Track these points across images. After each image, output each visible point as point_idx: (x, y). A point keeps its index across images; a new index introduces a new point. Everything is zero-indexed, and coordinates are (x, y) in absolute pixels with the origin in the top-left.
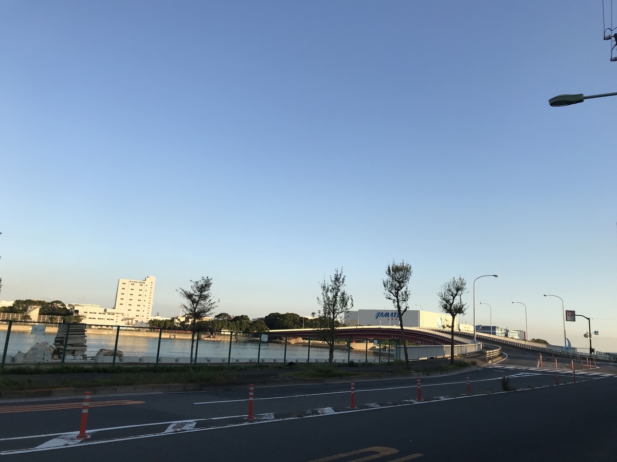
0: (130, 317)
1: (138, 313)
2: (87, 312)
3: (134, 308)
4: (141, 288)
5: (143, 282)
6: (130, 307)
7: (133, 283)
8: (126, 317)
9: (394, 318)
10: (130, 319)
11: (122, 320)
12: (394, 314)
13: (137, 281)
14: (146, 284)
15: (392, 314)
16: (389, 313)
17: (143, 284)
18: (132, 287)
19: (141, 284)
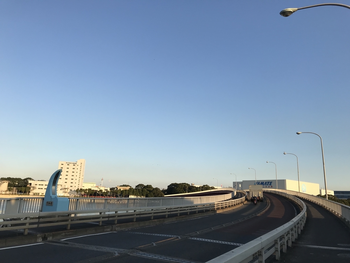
0: (66, 187)
1: (72, 185)
2: (37, 185)
3: (69, 181)
4: (74, 167)
5: (75, 163)
6: (66, 181)
7: (69, 164)
8: (63, 187)
9: (267, 186)
10: (66, 189)
11: (61, 190)
12: (267, 183)
13: (71, 163)
14: (77, 164)
15: (266, 183)
16: (263, 182)
17: (75, 164)
18: (68, 166)
19: (74, 164)
